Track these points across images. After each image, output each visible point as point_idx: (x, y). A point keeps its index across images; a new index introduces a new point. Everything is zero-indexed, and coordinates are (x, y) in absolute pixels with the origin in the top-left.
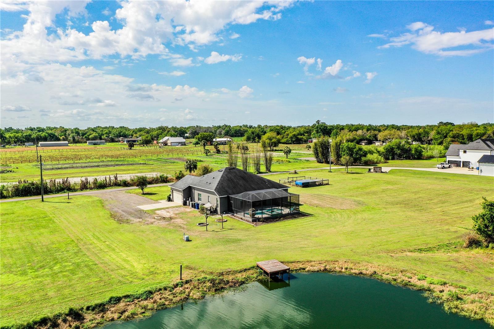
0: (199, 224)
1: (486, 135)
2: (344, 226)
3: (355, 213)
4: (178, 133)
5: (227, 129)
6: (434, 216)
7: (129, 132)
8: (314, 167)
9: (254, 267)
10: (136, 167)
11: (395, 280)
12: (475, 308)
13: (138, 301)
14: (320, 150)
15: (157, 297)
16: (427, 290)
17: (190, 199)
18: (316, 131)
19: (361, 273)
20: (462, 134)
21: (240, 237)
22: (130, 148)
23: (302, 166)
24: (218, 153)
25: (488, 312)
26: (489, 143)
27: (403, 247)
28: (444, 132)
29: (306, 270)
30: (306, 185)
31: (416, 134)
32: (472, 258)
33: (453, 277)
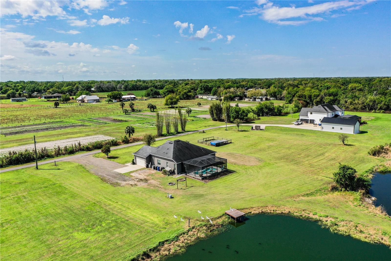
0: (169, 184)
1: (320, 96)
2: (259, 180)
3: (260, 169)
4: (85, 88)
5: (126, 84)
6: (306, 168)
7: (41, 87)
8: (213, 125)
9: (224, 215)
10: (80, 129)
11: (301, 216)
12: (345, 229)
13: (174, 243)
14: (215, 112)
15: (182, 239)
16: (319, 221)
17: (150, 163)
18: (200, 89)
19: (282, 213)
20: (305, 95)
21: (201, 193)
22: (55, 106)
23: (204, 125)
24: (133, 112)
25: (351, 231)
26: (326, 107)
27: (298, 193)
28: (293, 93)
29: (252, 213)
30: (218, 145)
31: (273, 92)
32: (336, 199)
33: (330, 212)
